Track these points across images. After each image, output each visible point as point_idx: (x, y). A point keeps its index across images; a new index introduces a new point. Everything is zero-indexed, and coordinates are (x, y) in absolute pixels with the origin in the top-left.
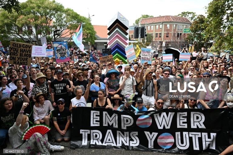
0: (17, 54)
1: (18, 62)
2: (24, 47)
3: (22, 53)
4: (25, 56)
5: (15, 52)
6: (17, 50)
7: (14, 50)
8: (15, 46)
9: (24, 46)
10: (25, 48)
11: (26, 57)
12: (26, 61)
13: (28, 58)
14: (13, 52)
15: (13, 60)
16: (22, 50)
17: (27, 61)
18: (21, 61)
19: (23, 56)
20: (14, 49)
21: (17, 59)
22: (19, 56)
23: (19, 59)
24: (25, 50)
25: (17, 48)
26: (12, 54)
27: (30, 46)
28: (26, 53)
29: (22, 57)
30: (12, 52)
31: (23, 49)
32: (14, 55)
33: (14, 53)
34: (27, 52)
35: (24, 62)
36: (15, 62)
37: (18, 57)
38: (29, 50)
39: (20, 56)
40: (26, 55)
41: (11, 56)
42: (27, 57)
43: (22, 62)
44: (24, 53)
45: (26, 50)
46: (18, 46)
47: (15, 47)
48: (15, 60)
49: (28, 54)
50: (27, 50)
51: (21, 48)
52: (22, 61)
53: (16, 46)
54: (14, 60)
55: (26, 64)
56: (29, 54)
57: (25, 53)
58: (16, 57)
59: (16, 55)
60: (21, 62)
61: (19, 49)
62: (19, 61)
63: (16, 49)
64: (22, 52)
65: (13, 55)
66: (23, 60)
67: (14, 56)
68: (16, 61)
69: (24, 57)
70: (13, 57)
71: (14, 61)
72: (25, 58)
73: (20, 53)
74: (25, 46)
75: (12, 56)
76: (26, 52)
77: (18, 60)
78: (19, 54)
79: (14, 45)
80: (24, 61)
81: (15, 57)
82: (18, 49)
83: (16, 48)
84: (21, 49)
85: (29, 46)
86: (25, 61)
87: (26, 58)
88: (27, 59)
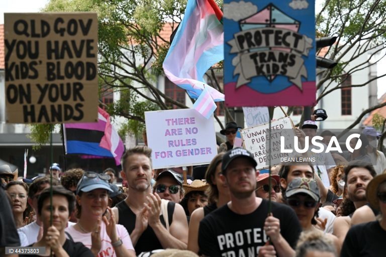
0: (36, 72)
1: (43, 108)
2: (61, 32)
3: (54, 60)
4: (69, 76)
5: (28, 60)
6: (33, 51)
7: (22, 52)
8: (25, 32)
9: (60, 26)
10: (67, 37)
11: (74, 80)
12: (75, 99)
13: (84, 81)
14: (18, 62)
15: (21, 102)
16: (53, 47)
17: (78, 101)
18: (56, 104)
19: (62, 73)
20: (21, 47)
21: (36, 94)
22: (42, 80)
23: (43, 91)
24: (65, 43)
25: (33, 40)
26: (13, 73)
27: (85, 23)
28: (75, 61)
29: (58, 82)
30: (13, 64)
31: (57, 43)
32: (25, 76)
33: (23, 64)
34: (79, 54)
35: (67, 107)
36: (29, 109)
37: (38, 86)
38: (83, 42)
39: (49, 79)
40: (72, 70)
41: (10, 82)
42: (80, 77)
43: (60, 106)
44: (63, 63)
45: (73, 42)
46: (38, 30)
47: (23, 38)
48: (29, 101)
49: (80, 64)
50: (78, 45)
51: (48, 38)
52: (60, 101)
53: (29, 31)
54: (25, 103)
55: (76, 114)
56: (88, 64)
57: (67, 58)
58: (33, 83)
59: (31, 73)
60: (52, 107)
61: (43, 42)
62: (47, 102)
63: (27, 47)
64: (57, 57)
65: (17, 77)
66: (65, 98)
67: (24, 82)
68: (32, 107)
69: (66, 81)
70: (21, 86)
71: (25, 108)
72: (68, 85)
73: (49, 64)
74: (64, 26)
75: (17, 83)
76: (71, 56)
77: (40, 101)
78: (42, 70)
79: (21, 27)
80: (67, 103)
81: (28, 86)
82: (37, 43)
83: (29, 42)
84: (49, 43)
85: (81, 21)
86: (71, 102)
87: (75, 84)
88: (81, 87)
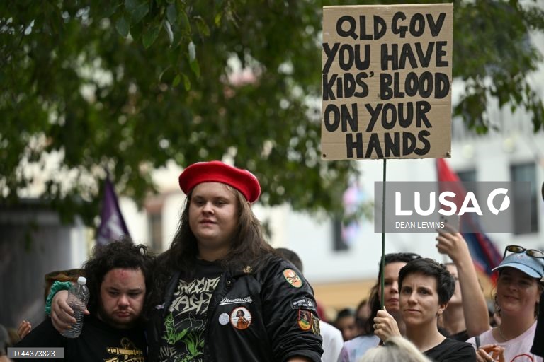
0: (365, 87)
1: (374, 137)
2: (402, 32)
3: (390, 71)
4: (412, 93)
5: (354, 71)
6: (362, 59)
7: (346, 61)
8: (351, 33)
9: (400, 23)
10: (410, 39)
11: (418, 98)
12: (419, 125)
13: (431, 99)
14: (341, 74)
15: (344, 129)
16: (390, 53)
17: (424, 127)
18: (392, 132)
19: (402, 89)
20: (346, 53)
21: (364, 118)
22: (374, 99)
23: (374, 114)
24: (407, 46)
25: (363, 43)
26: (334, 88)
27: (435, 19)
28: (419, 71)
29: (395, 101)
30: (335, 76)
31: (395, 47)
32: (350, 93)
33: (348, 77)
34: (425, 63)
35: (407, 135)
36: (355, 140)
37: (368, 106)
38: (431, 44)
39: (383, 97)
40: (416, 84)
41: (330, 102)
42: (426, 94)
43: (397, 134)
44: (403, 74)
45: (418, 45)
46: (370, 30)
47: (349, 40)
48: (355, 128)
49: (427, 75)
50: (425, 51)
51: (382, 40)
52: (398, 128)
53: (357, 31)
54: (349, 130)
56: (437, 74)
57: (408, 68)
58: (361, 102)
59: (359, 89)
60: (387, 135)
61: (376, 46)
62: (379, 129)
63: (354, 53)
64: (394, 67)
65: (340, 96)
66: (405, 124)
67: (349, 102)
68: (359, 136)
69: (407, 99)
70: (344, 107)
71: (349, 136)
72: (410, 104)
73: (383, 76)
74: (407, 23)
75: (338, 102)
76: (414, 65)
77: (370, 128)
78: (374, 84)
79: (346, 26)
80: (407, 130)
81: (355, 106)
82: (367, 47)
83: (358, 47)
84: (384, 47)
85: (429, 16)
86: (413, 129)
87: (419, 104)
88: (428, 107)
